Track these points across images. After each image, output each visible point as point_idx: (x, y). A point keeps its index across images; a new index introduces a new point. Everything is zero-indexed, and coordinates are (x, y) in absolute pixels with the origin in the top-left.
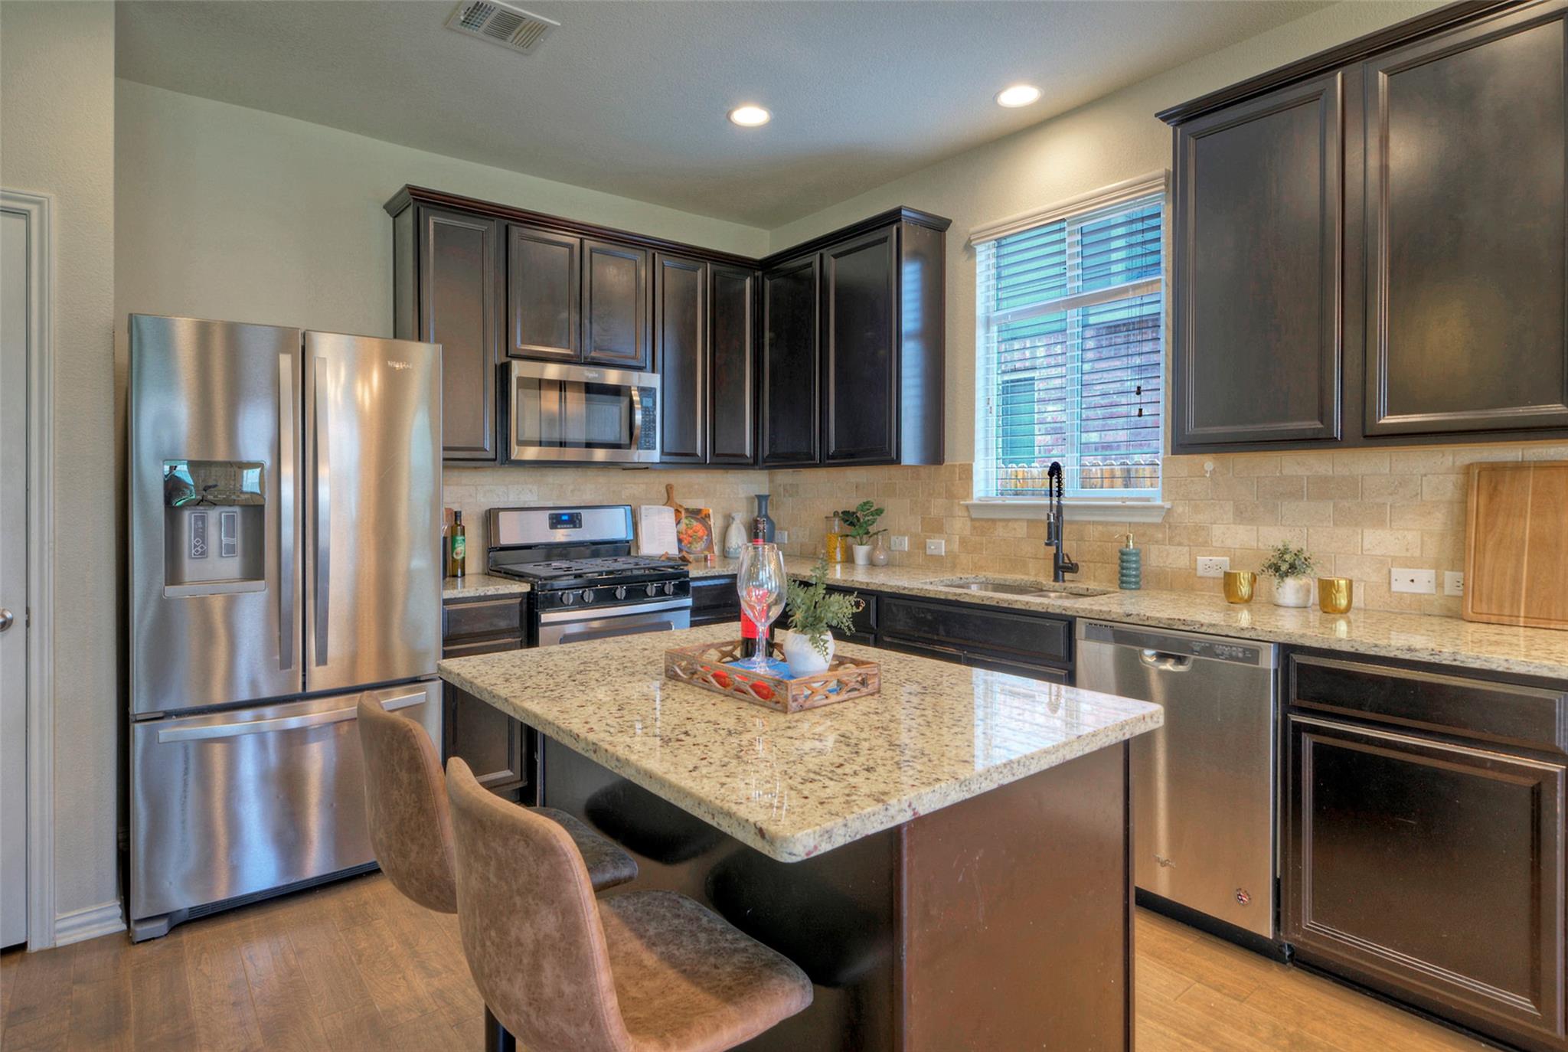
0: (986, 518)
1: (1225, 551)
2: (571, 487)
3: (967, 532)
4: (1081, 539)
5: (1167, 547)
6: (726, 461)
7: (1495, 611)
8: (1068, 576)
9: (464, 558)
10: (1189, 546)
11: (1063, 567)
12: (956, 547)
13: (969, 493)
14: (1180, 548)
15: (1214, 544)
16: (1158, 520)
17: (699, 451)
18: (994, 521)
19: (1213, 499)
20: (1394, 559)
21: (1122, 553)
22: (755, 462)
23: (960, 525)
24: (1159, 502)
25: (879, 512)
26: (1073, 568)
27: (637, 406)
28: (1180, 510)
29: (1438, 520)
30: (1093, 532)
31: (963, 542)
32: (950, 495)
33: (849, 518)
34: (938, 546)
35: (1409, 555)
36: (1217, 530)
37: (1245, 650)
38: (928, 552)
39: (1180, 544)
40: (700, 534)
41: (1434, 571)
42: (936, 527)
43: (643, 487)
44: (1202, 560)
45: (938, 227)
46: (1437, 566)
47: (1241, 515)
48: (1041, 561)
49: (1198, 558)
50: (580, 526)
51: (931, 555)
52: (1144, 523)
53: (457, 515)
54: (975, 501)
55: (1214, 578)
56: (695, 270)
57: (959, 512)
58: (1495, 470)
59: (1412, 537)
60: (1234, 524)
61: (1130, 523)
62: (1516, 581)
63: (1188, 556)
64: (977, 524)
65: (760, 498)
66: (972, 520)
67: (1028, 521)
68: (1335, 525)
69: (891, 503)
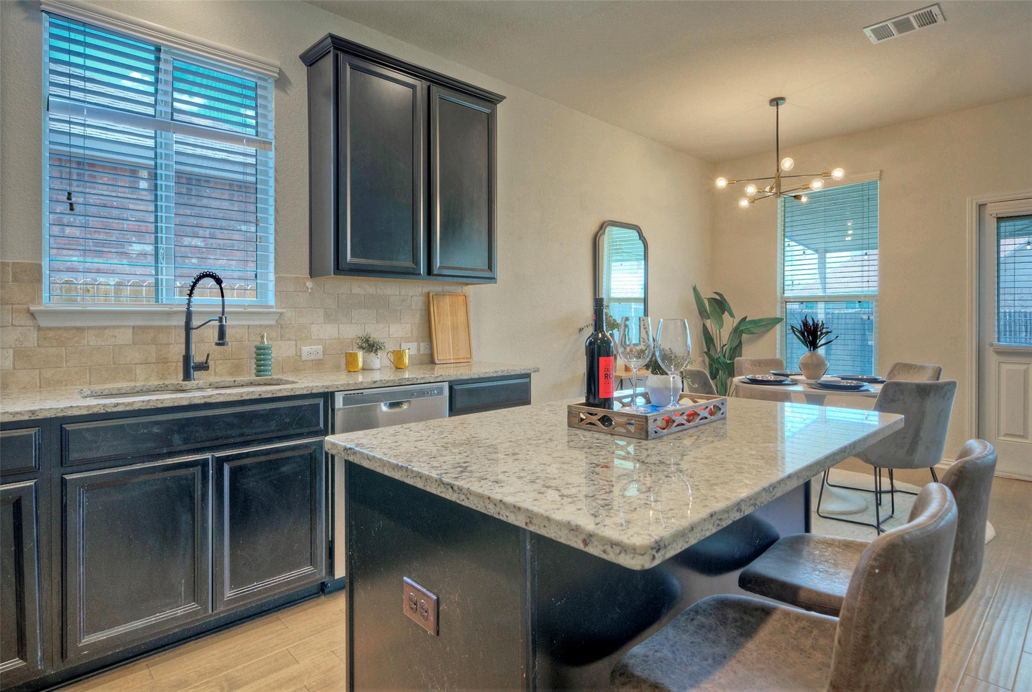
1: (319, 341)
3: (30, 345)
5: (280, 342)
8: (197, 374)
10: (296, 340)
11: (193, 368)
14: (289, 342)
15: (313, 337)
16: (274, 323)
19: (311, 307)
20: (402, 338)
21: (259, 349)
24: (274, 309)
26: (203, 368)
28: (289, 315)
29: (417, 319)
31: (21, 355)
35: (407, 336)
36: (314, 328)
39: (289, 340)
44: (306, 349)
46: (417, 341)
47: (329, 318)
48: (153, 366)
49: (302, 348)
52: (261, 326)
55: (312, 361)
57: (15, 320)
58: (437, 295)
60: (324, 323)
61: (249, 326)
63: (294, 347)
67: (133, 327)
68: (377, 322)
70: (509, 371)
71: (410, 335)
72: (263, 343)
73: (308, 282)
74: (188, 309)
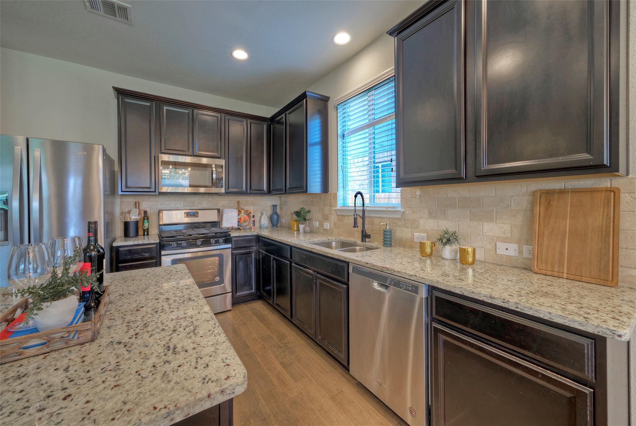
0: (342, 214)
1: (425, 231)
2: (197, 202)
3: (336, 220)
4: (373, 224)
5: (403, 228)
6: (255, 192)
7: (550, 269)
8: (367, 240)
10: (411, 228)
11: (365, 236)
12: (332, 226)
13: (336, 205)
14: (408, 229)
15: (421, 228)
16: (399, 216)
17: (244, 189)
18: (344, 216)
19: (420, 208)
20: (498, 238)
21: (384, 231)
22: (269, 192)
23: (334, 217)
24: (400, 209)
25: (309, 212)
26: (369, 237)
27: (214, 172)
28: (407, 212)
29: (520, 219)
30: (376, 221)
31: (335, 224)
32: (331, 206)
33: (298, 214)
34: (327, 226)
35: (505, 236)
36: (422, 221)
37: (413, 286)
38: (324, 228)
39: (408, 227)
40: (246, 219)
41: (517, 245)
42: (326, 218)
43: (227, 202)
44: (416, 234)
45: (325, 100)
46: (519, 242)
47: (432, 215)
49: (414, 233)
50: (198, 217)
51: (325, 229)
52: (393, 218)
53: (145, 212)
54: (338, 208)
56: (243, 122)
57: (333, 212)
58: (549, 193)
60: (428, 219)
61: (389, 218)
62: (561, 253)
63: (411, 233)
64: (339, 217)
65: (274, 206)
66: (338, 215)
68: (471, 220)
69: (312, 209)
70: (519, 306)
71: (509, 236)
72: (386, 228)
73: (417, 191)
74: (363, 208)
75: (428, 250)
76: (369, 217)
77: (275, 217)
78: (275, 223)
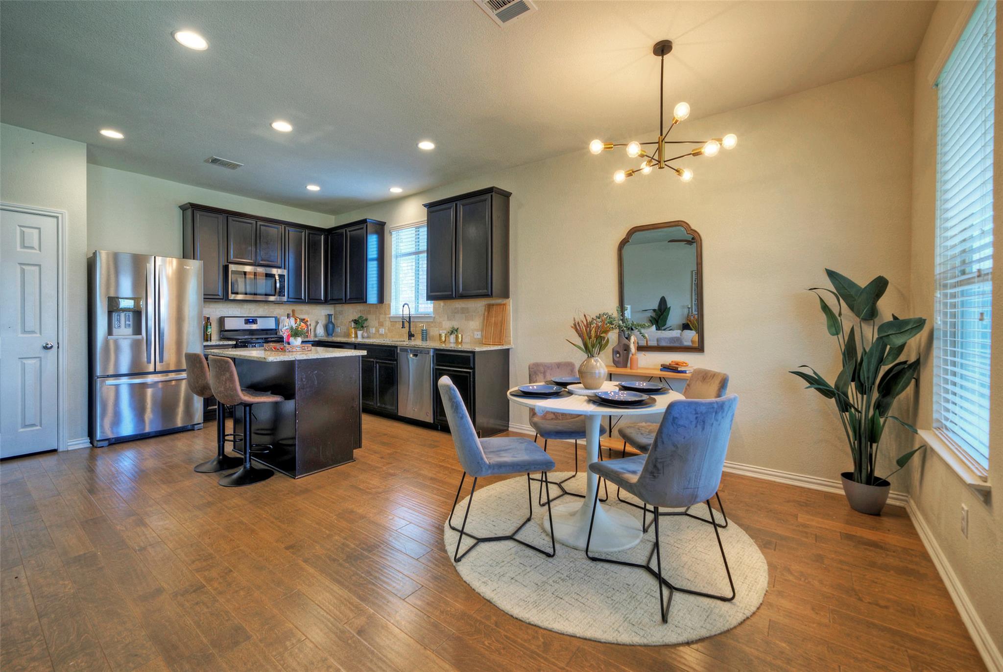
0: (393, 320)
2: (254, 310)
3: (390, 326)
4: (416, 327)
5: (434, 328)
6: (313, 301)
8: (412, 338)
9: (211, 334)
10: (438, 328)
11: (411, 336)
12: (387, 331)
13: (390, 314)
16: (432, 320)
17: (303, 298)
18: (396, 322)
19: (443, 314)
21: (422, 330)
22: (326, 302)
23: (387, 324)
24: (432, 315)
25: (366, 320)
26: (413, 336)
27: (278, 281)
28: (436, 317)
29: (481, 319)
30: (418, 324)
31: (389, 329)
32: (385, 314)
33: (356, 322)
34: (382, 331)
36: (444, 322)
37: (427, 351)
38: (380, 333)
39: (436, 327)
42: (381, 324)
43: (283, 310)
45: (381, 225)
46: (481, 331)
47: (449, 319)
49: (440, 331)
50: (257, 324)
52: (428, 321)
53: (208, 318)
54: (392, 315)
56: (301, 232)
57: (387, 319)
58: (490, 305)
59: (478, 323)
60: (447, 321)
61: (426, 321)
62: (491, 333)
63: (438, 331)
64: (392, 323)
65: (329, 316)
66: (390, 322)
68: (464, 321)
69: (369, 317)
71: (478, 328)
72: (423, 328)
73: (441, 303)
74: (409, 315)
75: (443, 339)
76: (413, 322)
77: (331, 326)
78: (330, 332)
